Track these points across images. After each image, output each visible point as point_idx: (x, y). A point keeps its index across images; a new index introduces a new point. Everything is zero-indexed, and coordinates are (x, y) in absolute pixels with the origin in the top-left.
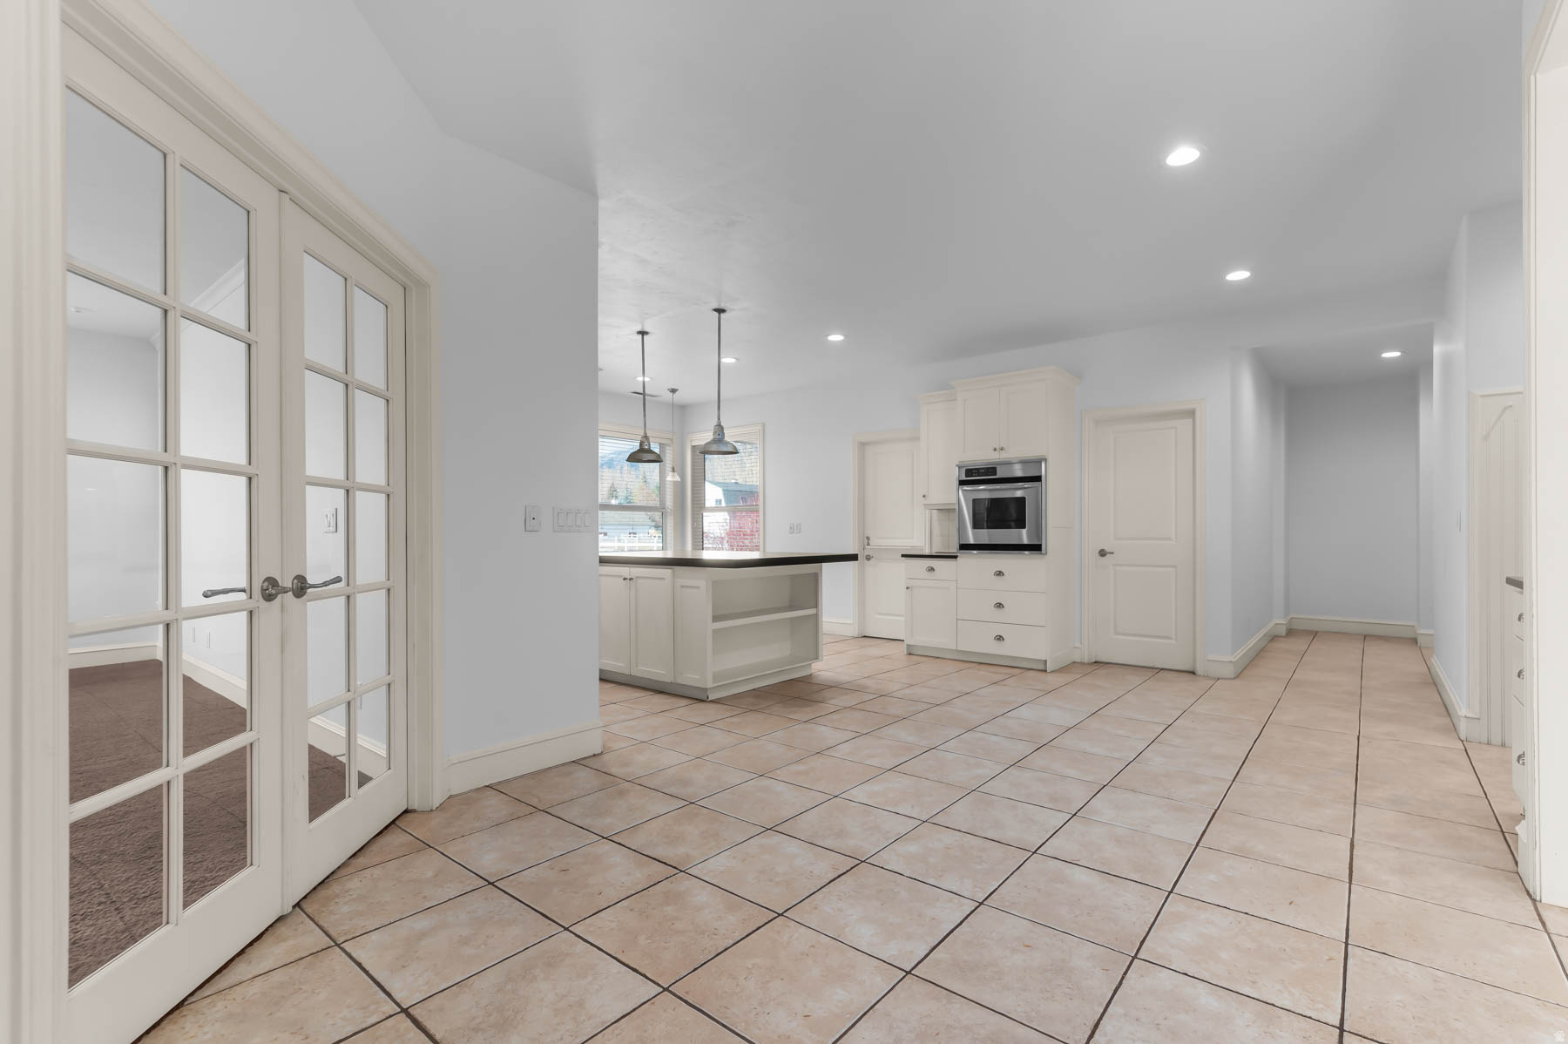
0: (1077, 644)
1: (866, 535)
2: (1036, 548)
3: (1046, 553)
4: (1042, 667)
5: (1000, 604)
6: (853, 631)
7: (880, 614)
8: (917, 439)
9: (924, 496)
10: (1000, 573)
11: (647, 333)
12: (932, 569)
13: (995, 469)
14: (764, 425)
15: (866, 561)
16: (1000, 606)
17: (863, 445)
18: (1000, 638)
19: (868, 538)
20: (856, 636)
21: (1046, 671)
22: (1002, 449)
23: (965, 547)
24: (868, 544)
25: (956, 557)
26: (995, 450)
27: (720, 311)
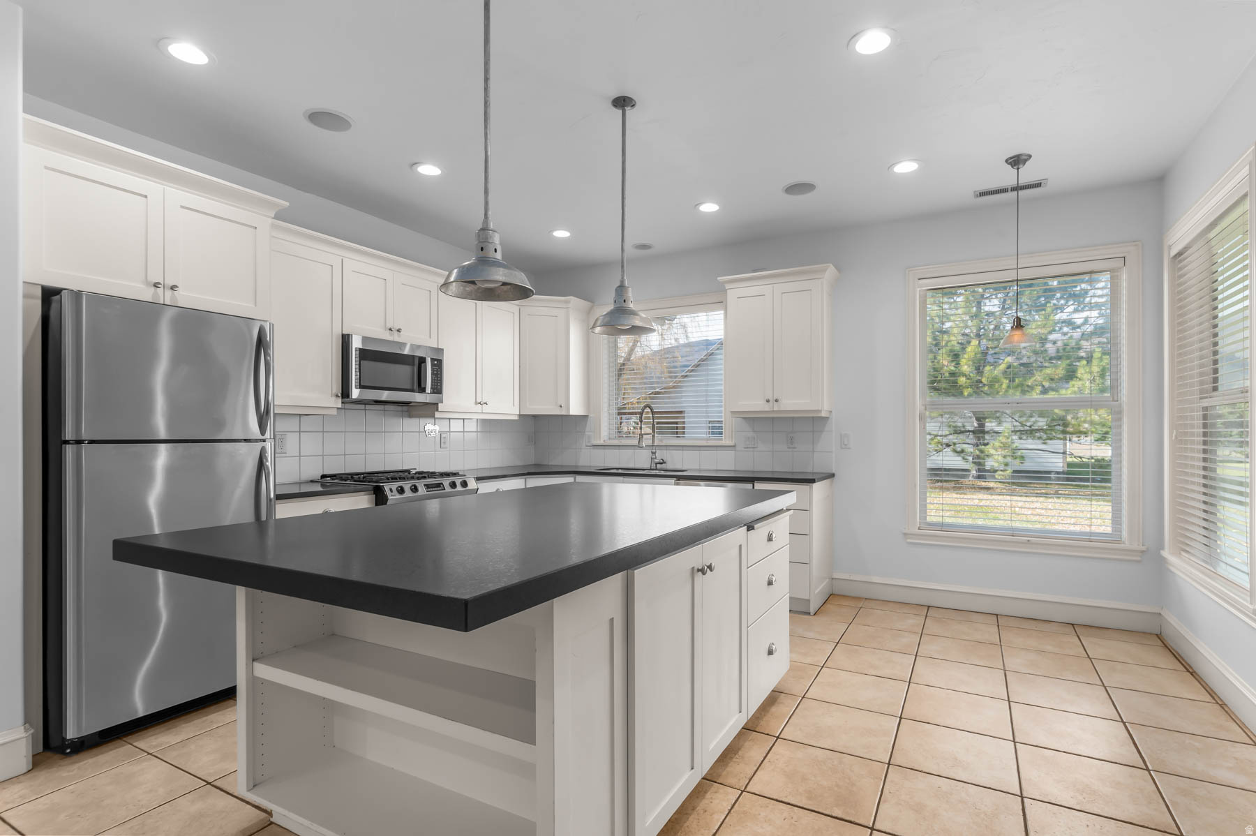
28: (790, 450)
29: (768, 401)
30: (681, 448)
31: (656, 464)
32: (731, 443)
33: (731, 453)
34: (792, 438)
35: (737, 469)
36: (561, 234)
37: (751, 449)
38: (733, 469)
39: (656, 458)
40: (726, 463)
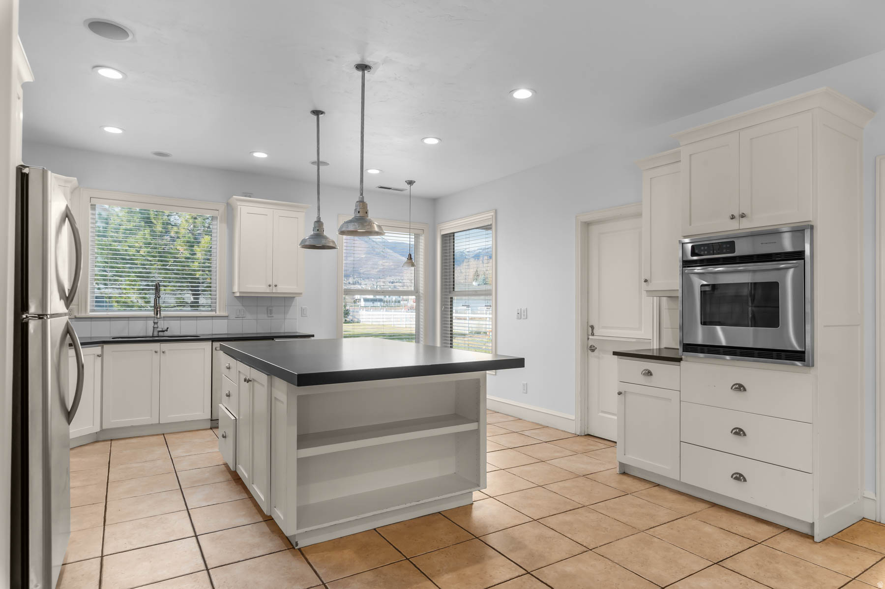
0: (870, 494)
1: (590, 324)
2: (798, 356)
3: (813, 366)
4: (806, 530)
5: (741, 430)
6: (574, 428)
7: (603, 412)
8: (639, 215)
9: (646, 281)
10: (740, 388)
11: (322, 113)
12: (649, 373)
13: (733, 243)
14: (496, 210)
15: (590, 352)
16: (739, 432)
17: (587, 225)
18: (739, 477)
19: (592, 327)
20: (578, 433)
21: (812, 537)
22: (743, 216)
23: (690, 348)
24: (593, 334)
25: (679, 360)
26: (733, 217)
27: (363, 67)
28: (270, 318)
29: (270, 286)
30: (179, 319)
31: (159, 332)
32: (226, 315)
33: (225, 321)
34: (271, 311)
35: (229, 333)
36: (113, 130)
37: (241, 318)
38: (226, 333)
39: (158, 327)
40: (221, 328)
